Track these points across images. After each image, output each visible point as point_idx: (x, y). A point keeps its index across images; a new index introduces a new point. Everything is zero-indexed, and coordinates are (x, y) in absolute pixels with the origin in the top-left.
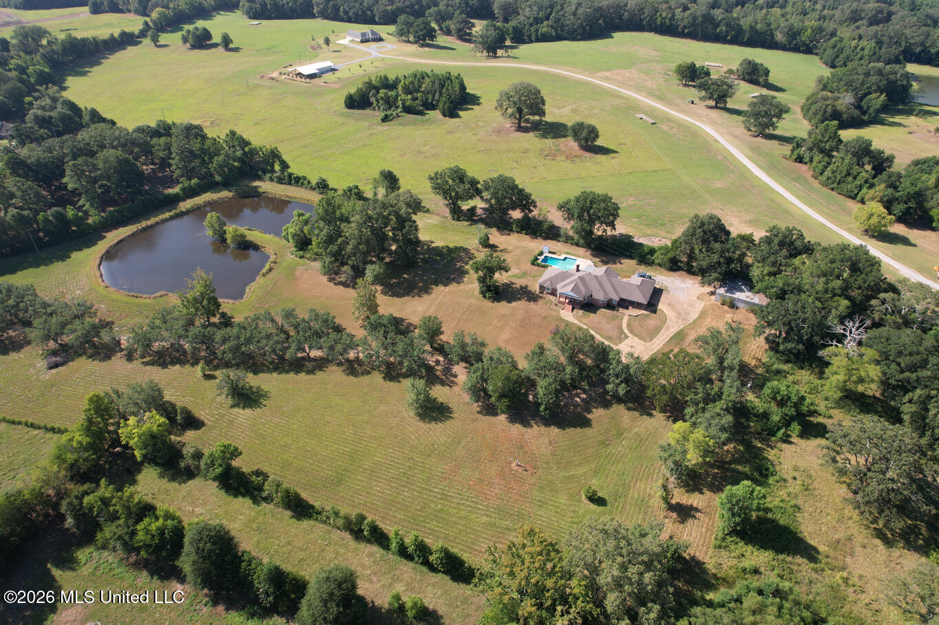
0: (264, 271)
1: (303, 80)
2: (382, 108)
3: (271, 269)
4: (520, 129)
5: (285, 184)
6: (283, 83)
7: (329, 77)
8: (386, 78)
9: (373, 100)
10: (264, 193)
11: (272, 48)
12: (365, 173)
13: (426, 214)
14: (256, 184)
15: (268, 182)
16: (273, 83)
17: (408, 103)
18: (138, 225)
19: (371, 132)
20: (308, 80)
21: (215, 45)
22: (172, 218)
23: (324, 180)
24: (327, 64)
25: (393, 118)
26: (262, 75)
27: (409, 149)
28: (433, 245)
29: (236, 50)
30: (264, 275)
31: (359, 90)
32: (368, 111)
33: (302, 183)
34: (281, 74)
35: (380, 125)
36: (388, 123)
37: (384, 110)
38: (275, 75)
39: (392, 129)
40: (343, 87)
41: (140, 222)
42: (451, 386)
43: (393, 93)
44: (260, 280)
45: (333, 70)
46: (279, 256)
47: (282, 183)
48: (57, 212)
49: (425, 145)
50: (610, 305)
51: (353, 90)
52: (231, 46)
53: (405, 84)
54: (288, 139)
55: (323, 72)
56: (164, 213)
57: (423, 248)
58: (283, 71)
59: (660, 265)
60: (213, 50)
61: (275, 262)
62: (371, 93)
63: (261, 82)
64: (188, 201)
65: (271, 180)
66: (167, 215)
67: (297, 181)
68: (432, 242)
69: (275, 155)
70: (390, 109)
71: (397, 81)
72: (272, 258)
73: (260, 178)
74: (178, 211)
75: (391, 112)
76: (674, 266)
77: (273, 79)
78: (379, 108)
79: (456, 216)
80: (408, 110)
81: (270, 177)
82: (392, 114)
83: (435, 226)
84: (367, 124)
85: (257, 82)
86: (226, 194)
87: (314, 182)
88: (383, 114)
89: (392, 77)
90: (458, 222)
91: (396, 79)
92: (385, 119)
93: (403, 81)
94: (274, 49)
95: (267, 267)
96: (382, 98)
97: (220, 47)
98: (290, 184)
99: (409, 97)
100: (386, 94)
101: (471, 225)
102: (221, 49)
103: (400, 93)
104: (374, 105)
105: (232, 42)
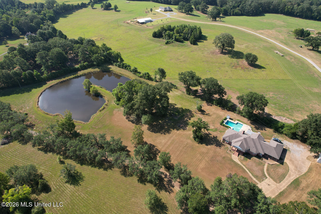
0: (101, 109)
1: (139, 24)
2: (167, 38)
3: (104, 108)
4: (222, 53)
5: (121, 68)
6: (131, 25)
7: (149, 24)
8: (170, 26)
9: (163, 35)
10: (112, 71)
11: (131, 11)
12: (154, 66)
13: (175, 90)
14: (110, 66)
15: (115, 66)
16: (128, 25)
17: (177, 37)
18: (60, 80)
19: (160, 48)
20: (141, 25)
21: (112, 9)
22: (74, 78)
23: (136, 68)
24: (149, 19)
25: (170, 43)
26: (124, 21)
27: (174, 57)
28: (176, 106)
29: (119, 11)
30: (100, 111)
31: (159, 30)
32: (161, 39)
33: (127, 68)
34: (131, 21)
35: (165, 45)
36: (168, 45)
37: (167, 39)
38: (129, 22)
39: (169, 47)
40: (153, 28)
41: (61, 79)
42: (170, 193)
43: (172, 33)
44: (98, 113)
45: (151, 21)
46: (109, 102)
47: (120, 67)
48: (29, 72)
49: (181, 56)
50: (258, 156)
51: (156, 30)
52: (117, 10)
53: (177, 29)
54: (128, 48)
55: (147, 22)
56: (71, 76)
57: (171, 107)
58: (132, 21)
59: (286, 135)
60: (111, 11)
61: (107, 105)
62: (163, 32)
63: (123, 24)
64: (82, 71)
65: (116, 65)
66: (72, 76)
67: (126, 67)
68: (176, 105)
69: (118, 56)
70: (170, 39)
71: (174, 28)
73: (112, 64)
74: (76, 75)
75: (170, 40)
76: (294, 136)
77: (128, 23)
78: (166, 38)
79: (188, 93)
80: (177, 40)
81: (116, 64)
82: (170, 41)
83: (179, 96)
84: (159, 44)
85: (122, 24)
86: (97, 70)
87: (132, 68)
88: (166, 41)
89: (172, 26)
90: (189, 96)
91: (174, 27)
92: (167, 43)
93: (176, 28)
94: (132, 12)
95: (103, 107)
96: (167, 34)
97: (113, 10)
98: (123, 68)
99: (178, 35)
100: (169, 33)
101: (194, 98)
102: (114, 11)
103: (175, 33)
104: (164, 37)
105: (118, 8)
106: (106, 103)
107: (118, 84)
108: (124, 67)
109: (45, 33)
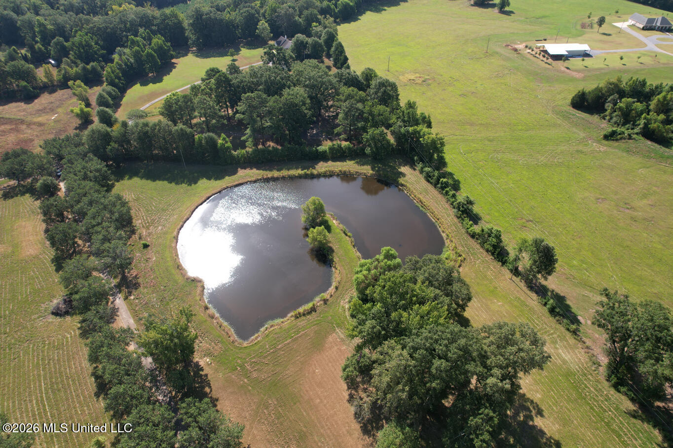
0: (301, 310)
1: (545, 59)
2: (614, 119)
3: (313, 309)
5: (431, 183)
6: (523, 57)
7: (577, 62)
8: (644, 83)
9: (609, 106)
10: (402, 185)
11: (543, 17)
12: (532, 208)
13: (568, 335)
14: (404, 169)
15: (417, 173)
16: (514, 55)
17: (653, 126)
18: (268, 172)
19: (581, 148)
20: (550, 61)
21: (493, 6)
22: (300, 177)
24: (584, 47)
25: (621, 139)
26: (509, 43)
27: (616, 193)
28: (538, 422)
29: (509, 13)
30: (297, 317)
31: (598, 89)
32: (595, 118)
33: (447, 193)
34: (526, 47)
35: (598, 142)
36: (611, 143)
37: (615, 123)
38: (520, 47)
39: (614, 152)
40: (584, 79)
41: (271, 170)
43: (639, 106)
44: (288, 321)
45: (586, 55)
46: (339, 292)
47: (428, 181)
48: (209, 136)
49: (645, 196)
51: (590, 86)
52: (507, 9)
53: (665, 98)
54: (481, 124)
55: (572, 55)
56: (297, 168)
57: (517, 414)
58: (529, 44)
60: (490, 10)
61: (325, 301)
62: (611, 97)
63: (502, 51)
64: (330, 163)
65: (421, 172)
66: (300, 172)
68: (540, 413)
69: (437, 146)
70: (624, 124)
71: (657, 90)
72: (332, 290)
73: (412, 165)
74: (309, 172)
75: (623, 129)
77: (516, 50)
78: (611, 118)
79: (614, 380)
80: (648, 134)
81: (422, 168)
82: (623, 133)
83: (569, 374)
84: (582, 135)
85: (498, 50)
86: (367, 170)
87: (461, 197)
88: (610, 130)
89: (652, 82)
90: (612, 391)
91: (657, 87)
92: (610, 137)
93: (663, 94)
94: (543, 20)
95: (310, 305)
96: (620, 109)
97: (496, 8)
98: (435, 186)
99: (662, 117)
100: (629, 106)
101: (634, 415)
102: (496, 10)
103: (651, 107)
104: (607, 113)
105: (508, 4)
106: (326, 295)
107: (384, 249)
108: (439, 186)
109: (307, 43)
